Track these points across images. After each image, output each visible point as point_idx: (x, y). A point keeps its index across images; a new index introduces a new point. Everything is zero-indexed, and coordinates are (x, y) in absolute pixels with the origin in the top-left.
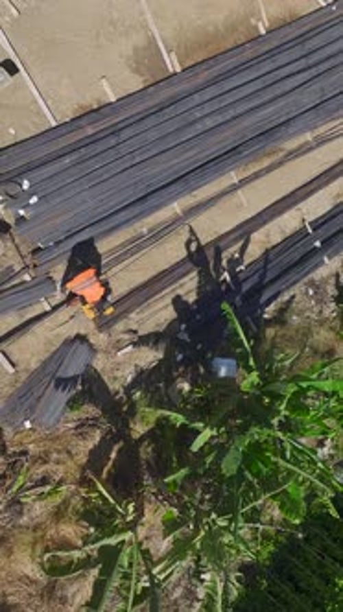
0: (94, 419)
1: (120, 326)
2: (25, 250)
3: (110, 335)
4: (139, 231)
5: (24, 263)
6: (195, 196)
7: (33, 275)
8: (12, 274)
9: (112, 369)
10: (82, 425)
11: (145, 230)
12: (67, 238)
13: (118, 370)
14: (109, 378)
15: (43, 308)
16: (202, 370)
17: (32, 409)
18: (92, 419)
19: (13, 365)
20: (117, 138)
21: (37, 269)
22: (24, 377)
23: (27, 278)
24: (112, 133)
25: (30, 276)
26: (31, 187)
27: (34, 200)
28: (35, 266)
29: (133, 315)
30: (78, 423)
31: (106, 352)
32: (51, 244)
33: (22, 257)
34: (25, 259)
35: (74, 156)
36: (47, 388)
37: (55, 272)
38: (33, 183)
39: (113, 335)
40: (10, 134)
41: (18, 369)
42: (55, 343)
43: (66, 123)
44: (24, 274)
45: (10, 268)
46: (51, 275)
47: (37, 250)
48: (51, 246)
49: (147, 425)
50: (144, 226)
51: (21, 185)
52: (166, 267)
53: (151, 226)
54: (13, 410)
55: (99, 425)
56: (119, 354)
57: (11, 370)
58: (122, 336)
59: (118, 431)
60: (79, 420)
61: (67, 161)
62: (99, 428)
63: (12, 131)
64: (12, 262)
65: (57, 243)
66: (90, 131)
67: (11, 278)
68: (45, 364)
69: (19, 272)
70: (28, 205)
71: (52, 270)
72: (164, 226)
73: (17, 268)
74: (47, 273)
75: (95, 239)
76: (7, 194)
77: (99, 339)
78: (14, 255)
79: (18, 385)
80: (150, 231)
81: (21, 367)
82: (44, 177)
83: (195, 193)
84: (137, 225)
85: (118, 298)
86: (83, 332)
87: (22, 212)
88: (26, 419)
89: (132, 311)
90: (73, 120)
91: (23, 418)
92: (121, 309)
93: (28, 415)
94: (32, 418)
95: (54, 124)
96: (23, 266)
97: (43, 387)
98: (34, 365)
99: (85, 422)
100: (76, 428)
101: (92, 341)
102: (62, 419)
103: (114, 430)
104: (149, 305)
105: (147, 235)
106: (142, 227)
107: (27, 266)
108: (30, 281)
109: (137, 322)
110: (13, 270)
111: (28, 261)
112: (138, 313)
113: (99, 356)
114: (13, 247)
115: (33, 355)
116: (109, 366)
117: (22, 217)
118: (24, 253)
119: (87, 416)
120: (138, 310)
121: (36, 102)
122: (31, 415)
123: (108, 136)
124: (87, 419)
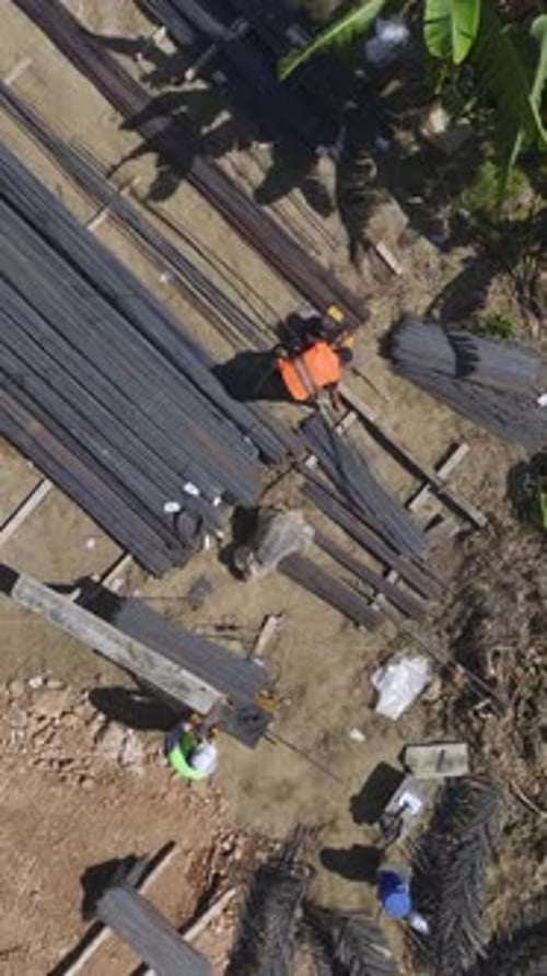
0: (519, 288)
1: (350, 281)
2: (269, 474)
3: (369, 296)
4: (168, 287)
5: (288, 471)
6: (59, 188)
7: (304, 454)
8: (312, 484)
9: (429, 275)
10: (534, 307)
11: (163, 278)
12: (229, 417)
13: (427, 265)
14: (442, 278)
15: (354, 422)
16: (394, 85)
17: (517, 399)
18: (521, 292)
19: (454, 447)
20: (26, 378)
21: (294, 451)
22: (468, 425)
23: (312, 462)
24: (21, 388)
25: (307, 458)
26: (172, 500)
27: (191, 489)
28: (290, 454)
29: (324, 261)
30: (531, 316)
31: (400, 295)
32: (248, 440)
33: (281, 476)
34: (283, 471)
35: (93, 443)
36: (480, 385)
37: (289, 421)
38: (165, 498)
39: (366, 290)
40: (96, 546)
41: (457, 437)
42: (402, 388)
43: (36, 465)
44: (307, 468)
45: (304, 489)
46: (296, 426)
47: (264, 458)
48: (252, 439)
49: (519, 183)
50: (156, 281)
51: (176, 515)
52: (216, 216)
53: (152, 269)
54: (525, 428)
55: (529, 277)
56: (399, 271)
57: (463, 449)
58: (366, 273)
59: (537, 238)
60: (524, 315)
61: (105, 452)
62: (536, 276)
63: (91, 543)
64: (295, 490)
65: (244, 430)
66: (34, 426)
67: (319, 485)
68: (441, 397)
69: (307, 476)
70: (202, 494)
71: (287, 426)
72: (141, 240)
73: (300, 480)
74: (295, 432)
75: (212, 366)
76: (198, 531)
77: (381, 314)
78: (282, 489)
79: (483, 431)
80: (161, 268)
81: (453, 433)
82: (147, 482)
83: (52, 189)
84: (160, 295)
85: (302, 299)
86: (375, 346)
87: (217, 501)
88: (537, 405)
89: (319, 266)
90: (27, 457)
91: (536, 411)
92: (321, 290)
93: (530, 401)
94: (534, 396)
95: (48, 485)
96: (293, 472)
97: (480, 390)
98: (446, 414)
99: (527, 303)
100: (538, 315)
101: (387, 327)
102: (526, 344)
103: (536, 248)
104: (296, 234)
105: (172, 272)
106: (161, 285)
107: (294, 465)
108: (316, 455)
109: (334, 250)
110: (306, 485)
111: (285, 467)
112: (318, 253)
113: (410, 307)
114: (270, 492)
115: (431, 420)
116: (423, 284)
117: (224, 497)
118: (273, 474)
119: (514, 301)
120: (312, 253)
121: (27, 521)
122: (528, 398)
123: (27, 393)
124: (520, 301)
